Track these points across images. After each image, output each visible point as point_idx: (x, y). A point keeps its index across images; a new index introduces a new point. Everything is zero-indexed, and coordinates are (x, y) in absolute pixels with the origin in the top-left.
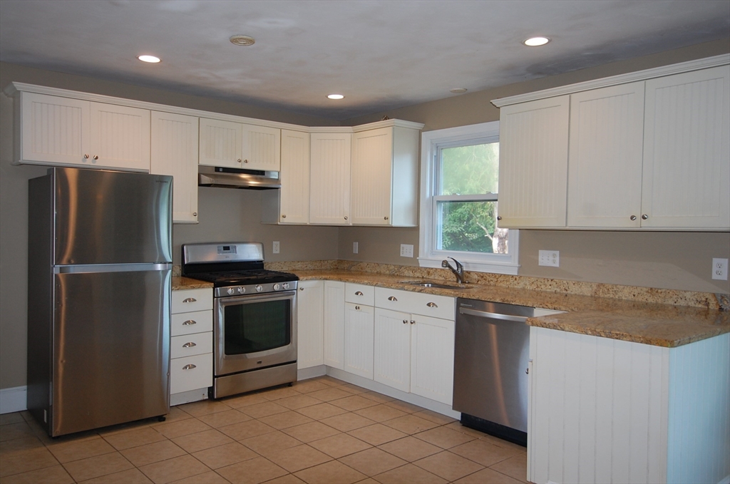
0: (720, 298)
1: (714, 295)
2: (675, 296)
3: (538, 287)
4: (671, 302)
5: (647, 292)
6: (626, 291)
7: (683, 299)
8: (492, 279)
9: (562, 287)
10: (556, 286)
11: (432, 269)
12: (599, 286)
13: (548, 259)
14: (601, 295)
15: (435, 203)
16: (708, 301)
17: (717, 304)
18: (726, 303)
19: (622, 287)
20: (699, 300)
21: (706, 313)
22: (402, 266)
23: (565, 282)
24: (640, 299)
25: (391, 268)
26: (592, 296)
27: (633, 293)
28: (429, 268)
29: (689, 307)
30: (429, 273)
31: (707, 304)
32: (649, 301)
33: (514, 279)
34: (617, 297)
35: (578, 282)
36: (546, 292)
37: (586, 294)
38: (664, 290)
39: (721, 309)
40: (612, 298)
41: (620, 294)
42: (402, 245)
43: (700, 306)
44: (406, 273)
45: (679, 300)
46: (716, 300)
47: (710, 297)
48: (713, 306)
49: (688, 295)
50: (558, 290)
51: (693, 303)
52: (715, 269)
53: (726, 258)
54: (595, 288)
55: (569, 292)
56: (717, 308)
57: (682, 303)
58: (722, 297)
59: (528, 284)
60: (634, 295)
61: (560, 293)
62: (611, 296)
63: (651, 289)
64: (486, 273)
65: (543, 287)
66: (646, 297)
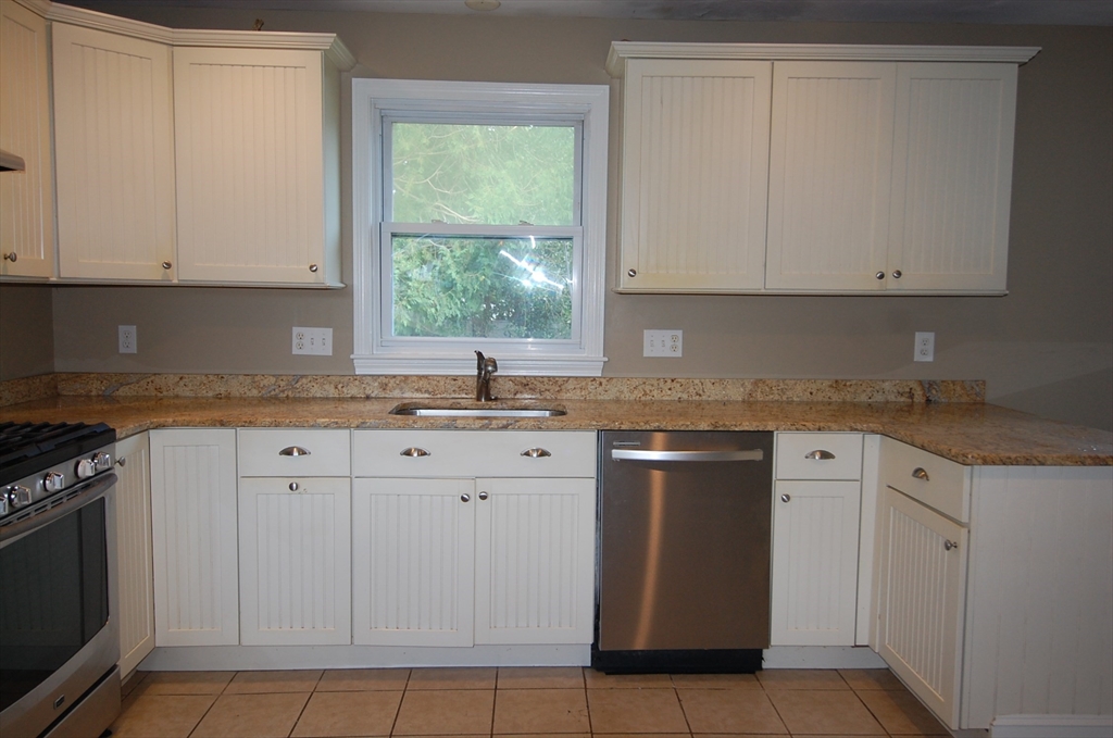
0: (927, 386)
1: (921, 383)
2: (871, 389)
3: (645, 394)
4: (863, 398)
5: (831, 386)
6: (799, 388)
7: (881, 393)
8: (547, 387)
9: (691, 390)
10: (681, 389)
11: (394, 376)
12: (756, 383)
13: (661, 343)
14: (759, 397)
15: (387, 236)
16: (913, 391)
17: (924, 395)
18: (934, 392)
19: (793, 382)
20: (901, 390)
21: (909, 408)
22: (302, 376)
23: (697, 381)
24: (820, 397)
25: (266, 382)
26: (744, 401)
27: (809, 390)
28: (386, 376)
29: (887, 402)
30: (384, 387)
31: (911, 396)
32: (834, 400)
33: (596, 384)
34: (784, 399)
35: (721, 380)
36: (662, 402)
37: (733, 398)
38: (854, 382)
39: (928, 401)
40: (777, 401)
41: (789, 394)
42: (296, 330)
43: (902, 399)
44: (316, 391)
45: (875, 393)
46: (923, 388)
47: (914, 385)
48: (919, 397)
49: (887, 386)
50: (685, 396)
51: (893, 397)
52: (918, 347)
53: (931, 331)
54: (749, 387)
55: (704, 398)
56: (923, 401)
57: (879, 398)
58: (930, 385)
59: (626, 390)
60: (811, 393)
61: (688, 401)
62: (777, 397)
63: (836, 381)
64: (535, 377)
65: (655, 393)
66: (829, 394)
